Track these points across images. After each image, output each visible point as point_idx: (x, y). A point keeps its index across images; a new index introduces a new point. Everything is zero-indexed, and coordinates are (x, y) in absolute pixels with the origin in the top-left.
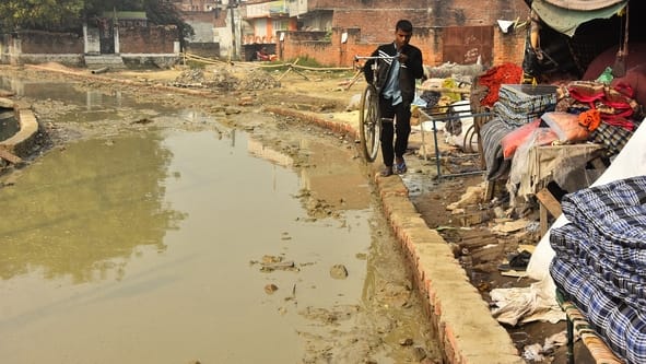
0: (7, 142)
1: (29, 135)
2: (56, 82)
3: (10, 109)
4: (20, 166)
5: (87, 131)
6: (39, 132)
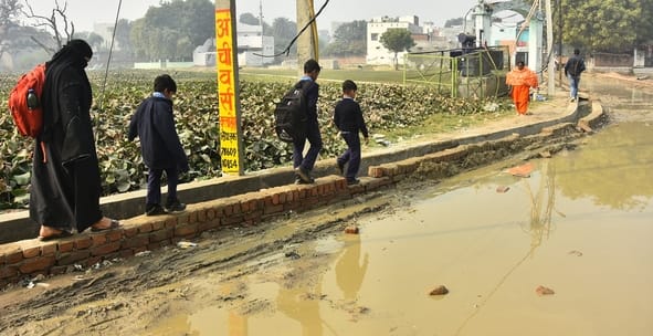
0: (584, 119)
1: (596, 116)
3: (586, 100)
4: (591, 134)
5: (634, 116)
6: (603, 114)
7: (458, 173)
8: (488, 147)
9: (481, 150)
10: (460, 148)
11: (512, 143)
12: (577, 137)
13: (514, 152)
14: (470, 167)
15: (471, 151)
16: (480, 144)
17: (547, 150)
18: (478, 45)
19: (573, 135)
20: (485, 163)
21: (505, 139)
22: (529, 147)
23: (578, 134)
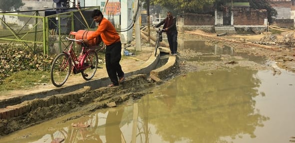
0: (156, 70)
2: (197, 40)
4: (159, 83)
5: (201, 66)
6: (174, 66)
7: (17, 130)
8: (54, 101)
9: (47, 104)
10: (25, 104)
11: (81, 95)
12: (146, 87)
13: (82, 104)
14: (33, 122)
15: (35, 106)
16: (46, 99)
17: (113, 100)
18: (71, 6)
19: (142, 86)
20: (51, 117)
21: (74, 93)
22: (99, 99)
23: (148, 84)
